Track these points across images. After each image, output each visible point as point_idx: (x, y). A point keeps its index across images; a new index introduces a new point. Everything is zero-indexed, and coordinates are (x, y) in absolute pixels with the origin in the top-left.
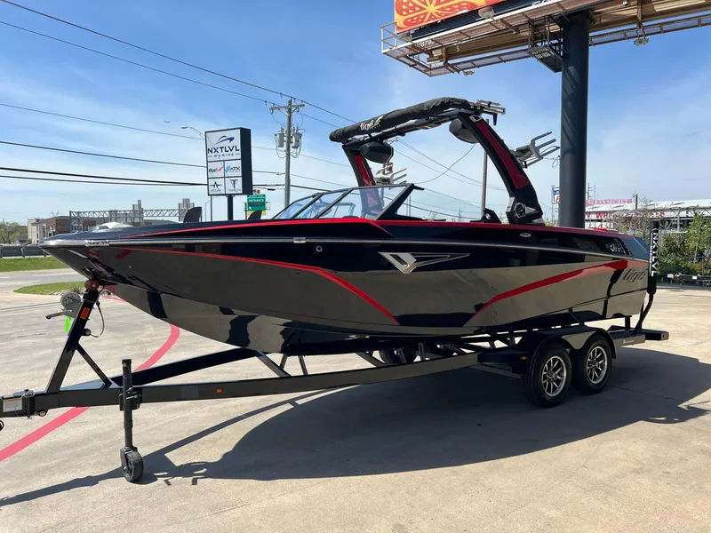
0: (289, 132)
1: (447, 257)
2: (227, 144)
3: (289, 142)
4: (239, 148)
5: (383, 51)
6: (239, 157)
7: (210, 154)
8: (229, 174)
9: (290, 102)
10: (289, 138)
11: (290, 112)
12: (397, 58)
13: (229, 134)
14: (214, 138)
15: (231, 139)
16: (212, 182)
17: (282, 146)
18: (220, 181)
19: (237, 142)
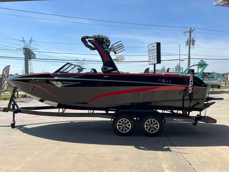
0: (190, 40)
1: (72, 83)
2: (153, 48)
3: (190, 43)
4: (156, 49)
5: (214, 5)
6: (156, 52)
7: (150, 52)
8: (154, 57)
9: (191, 30)
10: (190, 42)
11: (190, 33)
12: (222, 6)
13: (154, 45)
14: (150, 46)
15: (154, 46)
16: (150, 60)
17: (188, 45)
18: (151, 60)
19: (156, 47)
